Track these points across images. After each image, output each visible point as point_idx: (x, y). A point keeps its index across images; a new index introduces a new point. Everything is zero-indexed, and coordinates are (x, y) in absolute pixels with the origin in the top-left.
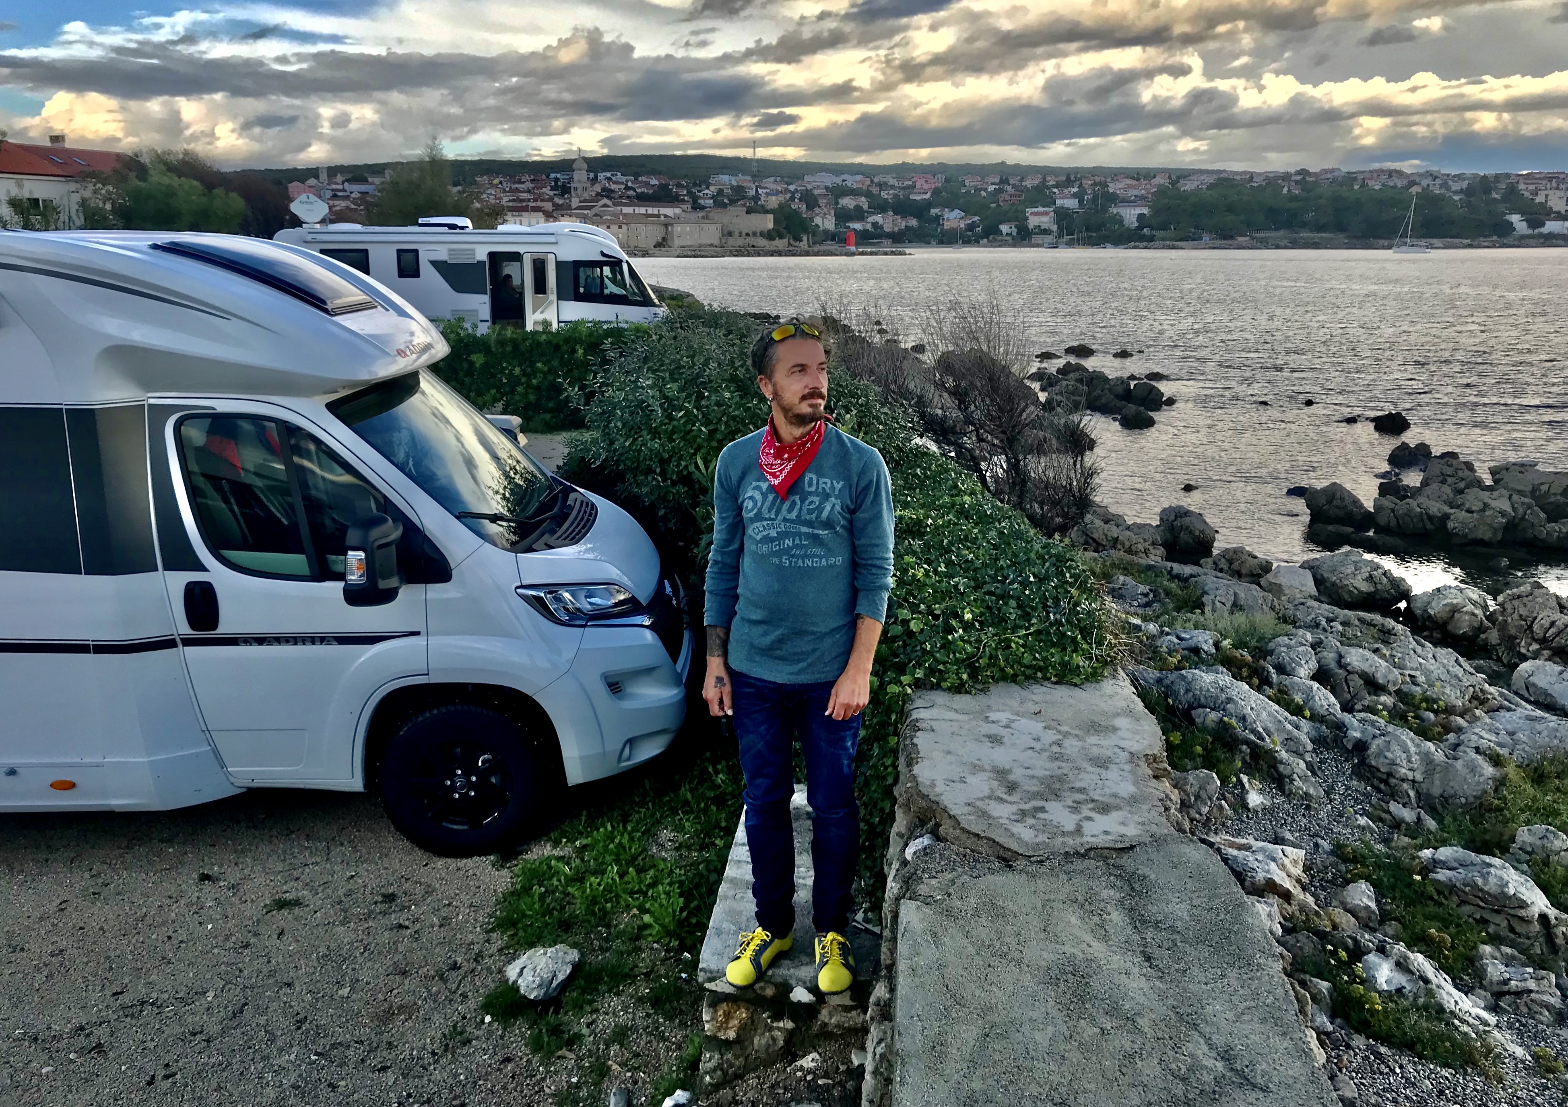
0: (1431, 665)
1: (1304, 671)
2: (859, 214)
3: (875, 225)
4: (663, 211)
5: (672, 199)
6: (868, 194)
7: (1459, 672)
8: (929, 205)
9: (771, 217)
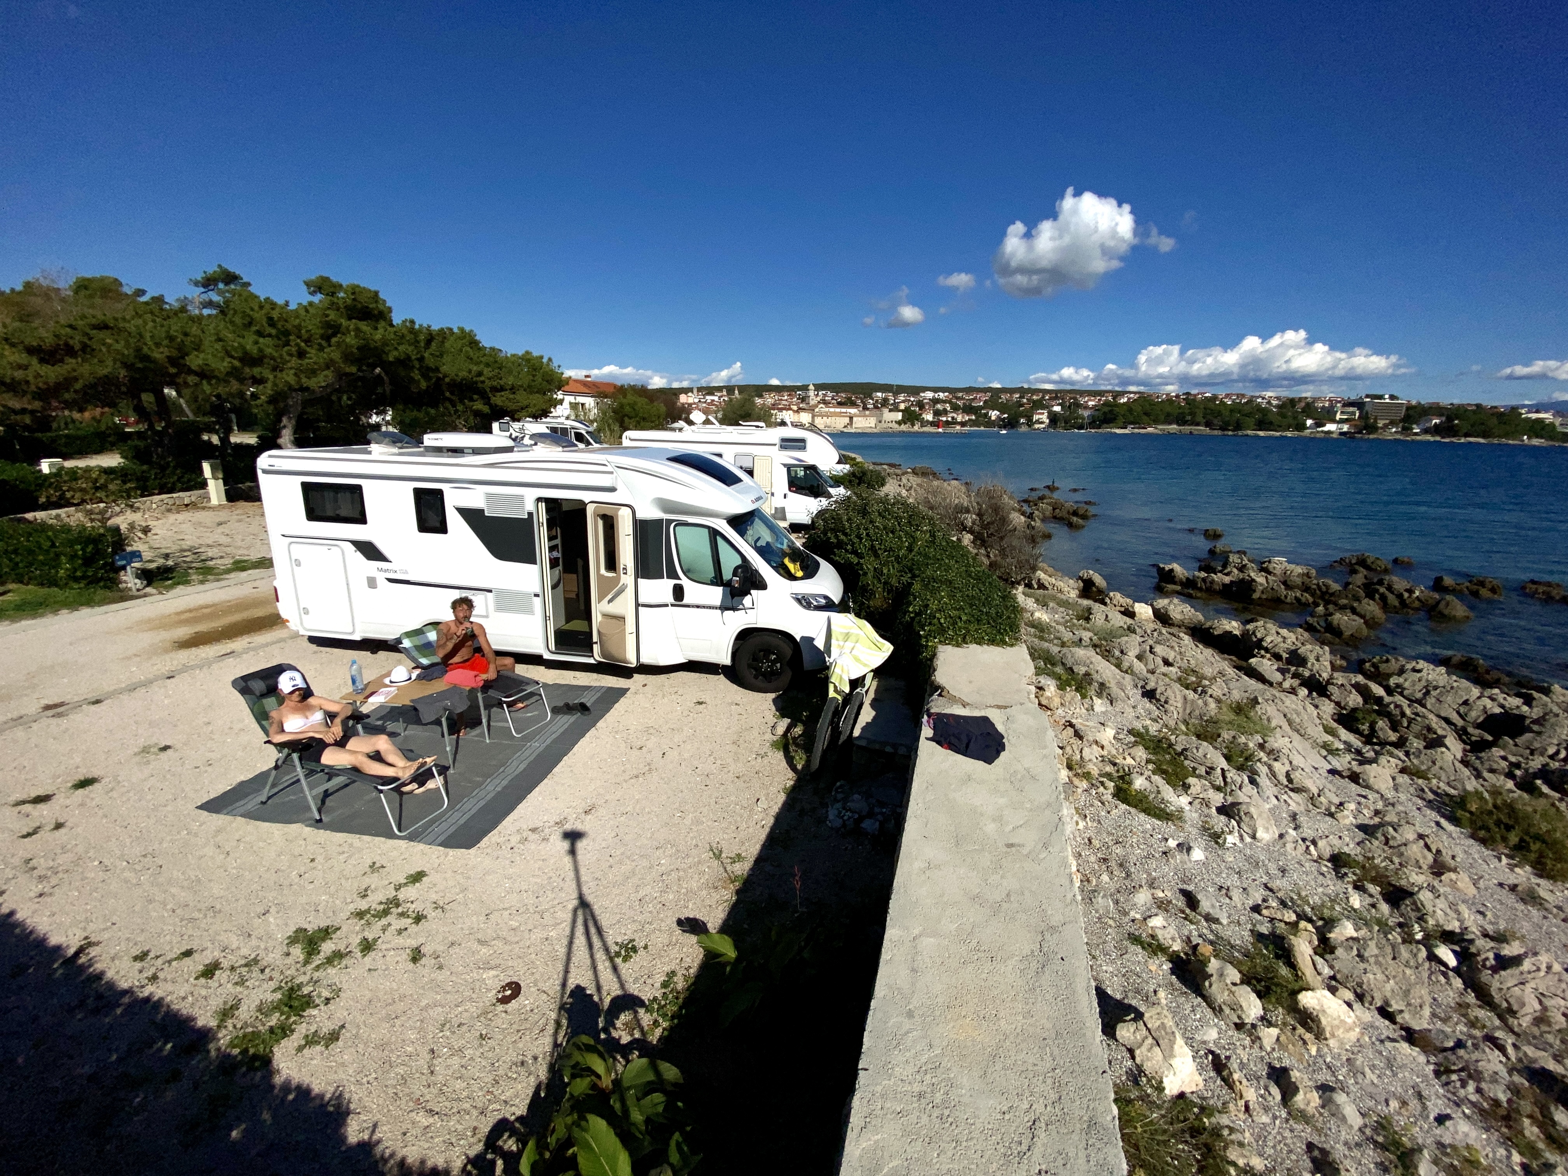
0: (1200, 656)
1: (1132, 653)
2: (945, 412)
3: (953, 418)
4: (849, 410)
5: (853, 404)
6: (950, 402)
7: (1213, 660)
8: (982, 408)
9: (900, 414)
